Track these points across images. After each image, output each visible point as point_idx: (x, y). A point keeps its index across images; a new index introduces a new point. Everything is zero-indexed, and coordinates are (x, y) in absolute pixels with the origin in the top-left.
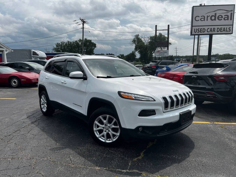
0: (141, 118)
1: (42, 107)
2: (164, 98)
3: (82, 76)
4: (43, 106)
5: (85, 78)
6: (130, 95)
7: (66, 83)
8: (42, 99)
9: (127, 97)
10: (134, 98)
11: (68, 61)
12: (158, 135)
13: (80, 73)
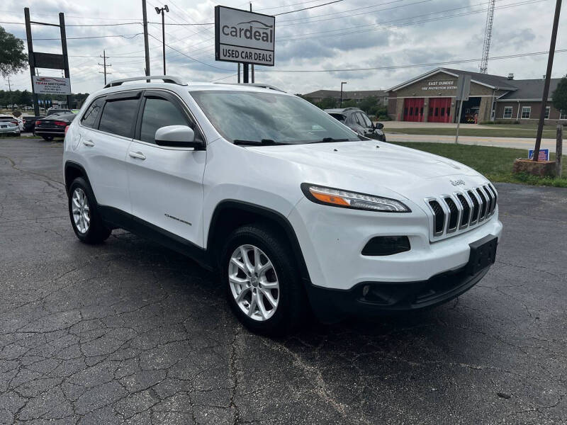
0: (368, 260)
1: (76, 221)
2: (434, 204)
3: (191, 139)
4: (78, 217)
5: (199, 144)
6: (336, 194)
7: (144, 159)
8: (74, 200)
9: (329, 201)
10: (349, 202)
11: (147, 97)
12: (414, 307)
13: (185, 128)
